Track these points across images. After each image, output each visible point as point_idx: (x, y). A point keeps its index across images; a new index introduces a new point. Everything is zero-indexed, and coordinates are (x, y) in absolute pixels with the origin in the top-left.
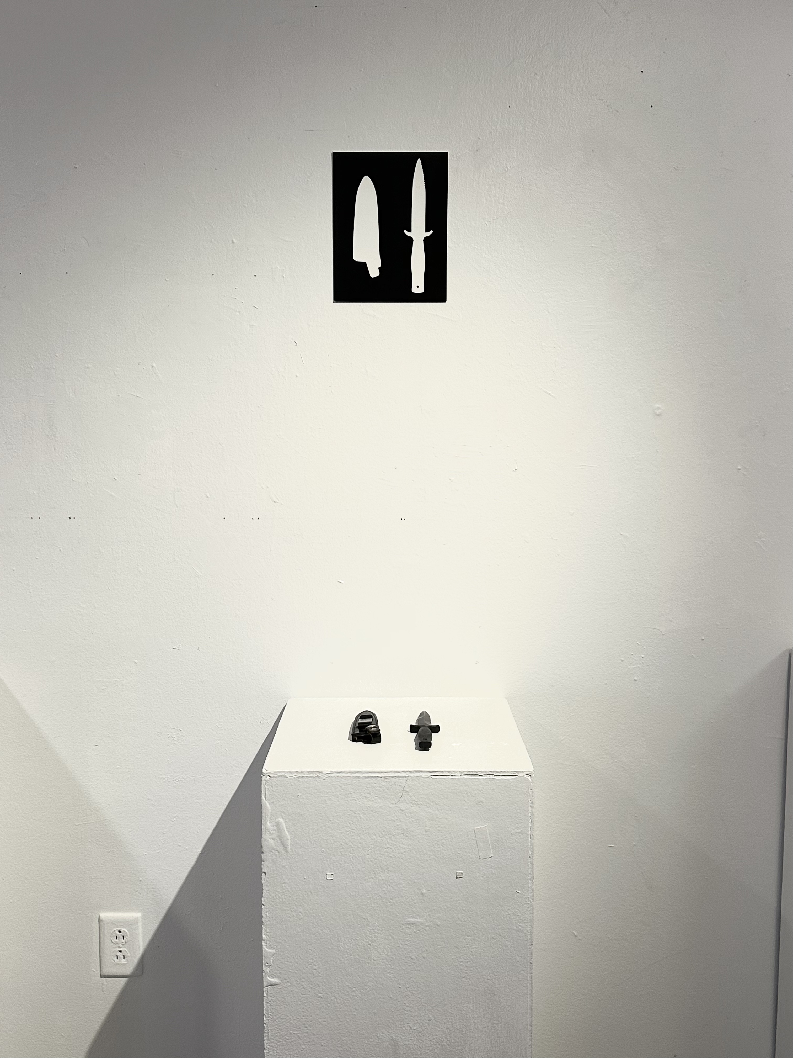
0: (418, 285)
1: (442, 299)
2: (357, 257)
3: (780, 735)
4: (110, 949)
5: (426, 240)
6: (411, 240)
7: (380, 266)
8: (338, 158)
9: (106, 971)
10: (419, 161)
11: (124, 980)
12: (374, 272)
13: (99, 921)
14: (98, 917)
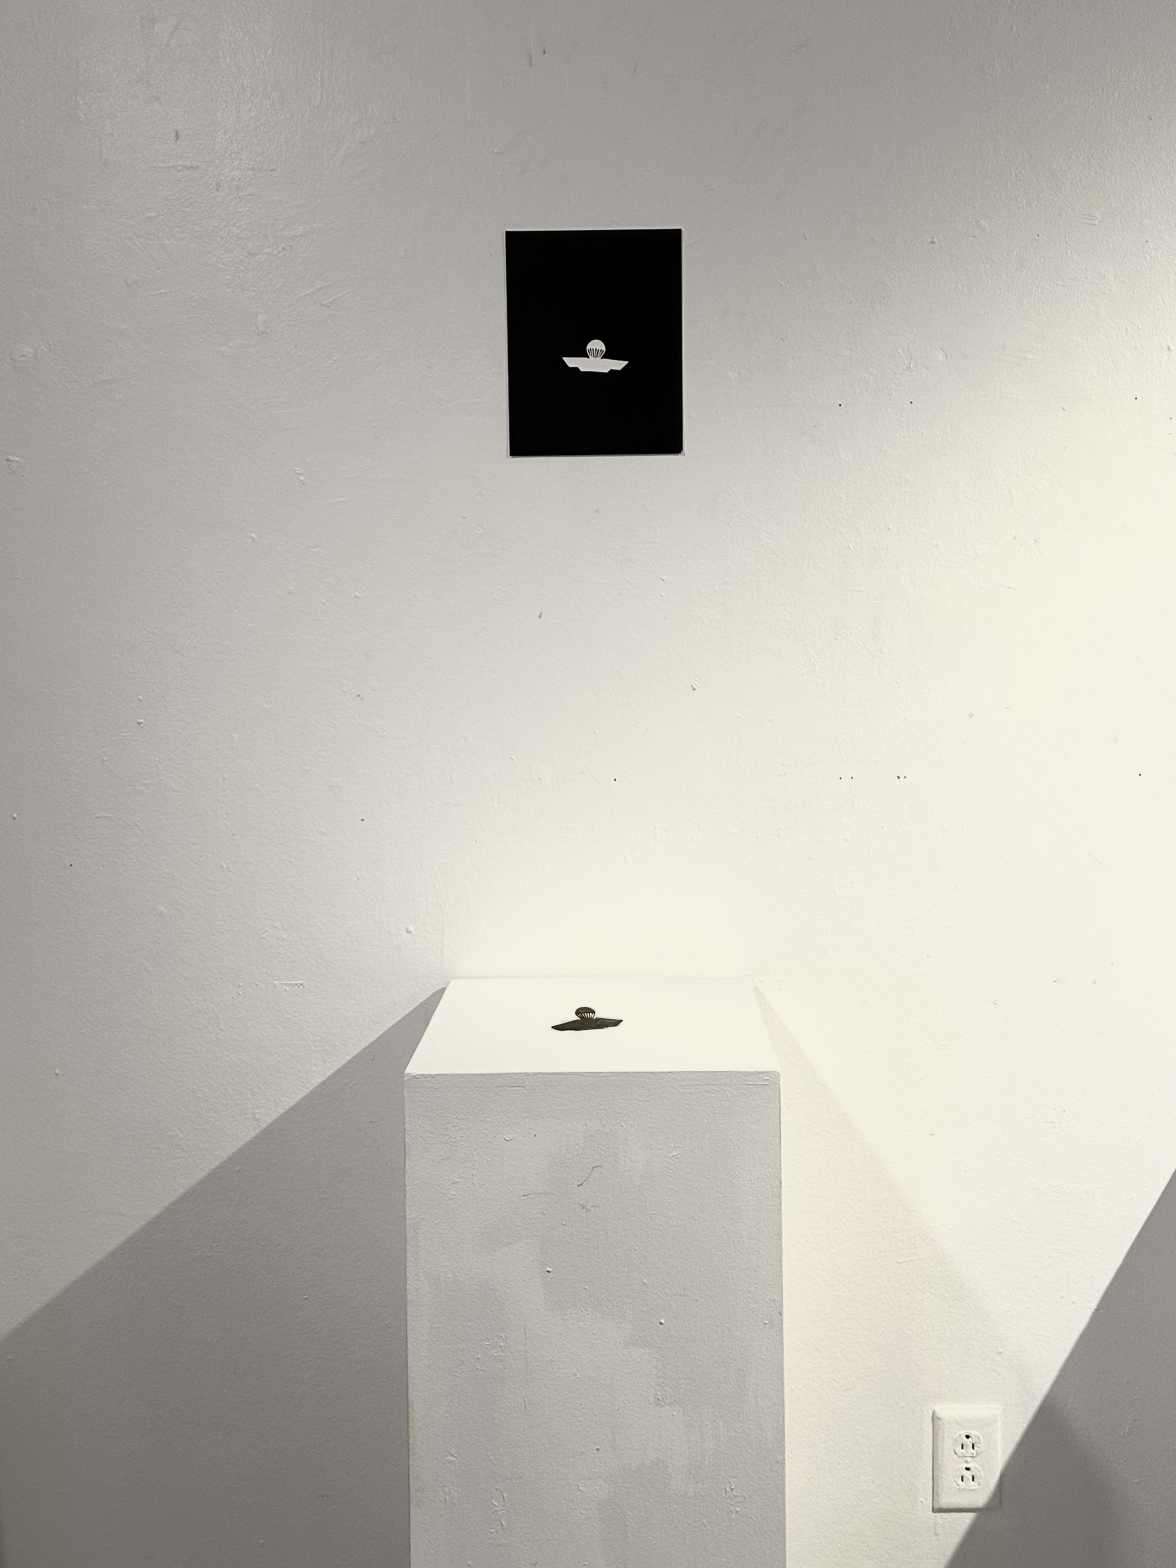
4: (952, 1465)
9: (945, 1501)
11: (971, 1516)
13: (933, 1419)
14: (931, 1414)
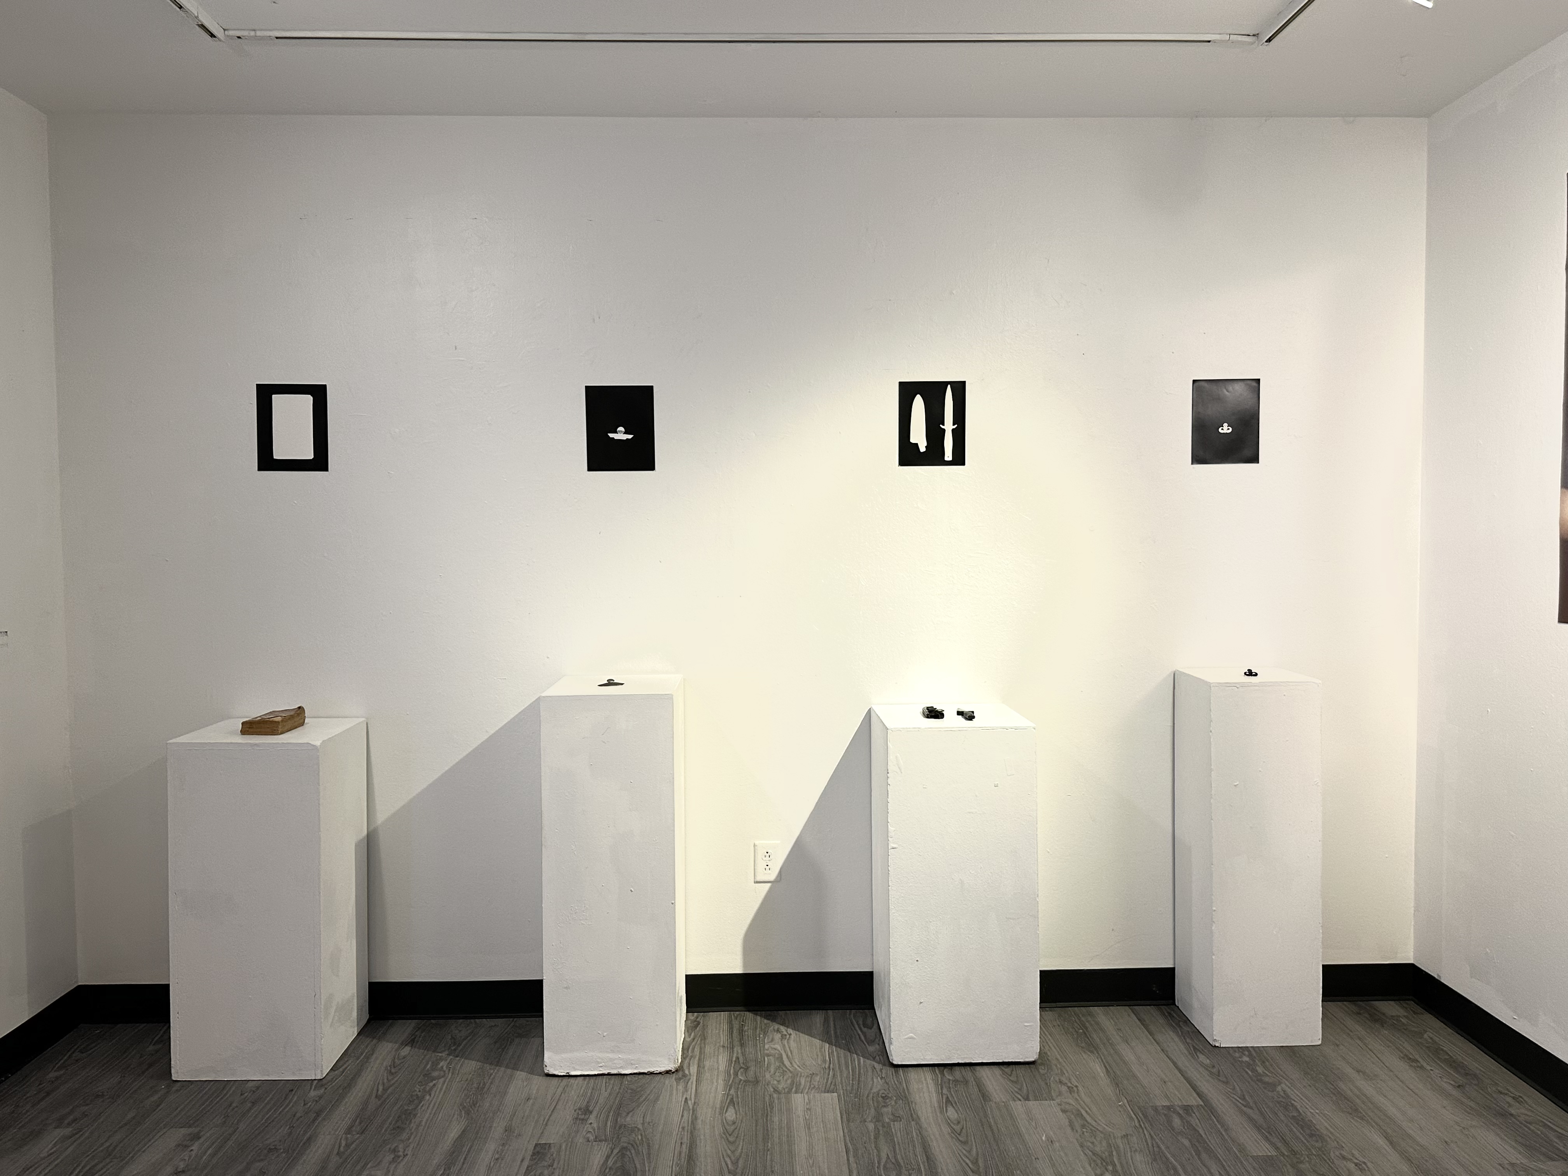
0: (948, 456)
1: (963, 464)
2: (913, 440)
3: (1170, 724)
4: (761, 865)
5: (953, 430)
6: (944, 430)
7: (926, 445)
8: (902, 385)
9: (758, 879)
10: (949, 386)
11: (769, 885)
12: (922, 449)
13: (754, 845)
14: (753, 843)
